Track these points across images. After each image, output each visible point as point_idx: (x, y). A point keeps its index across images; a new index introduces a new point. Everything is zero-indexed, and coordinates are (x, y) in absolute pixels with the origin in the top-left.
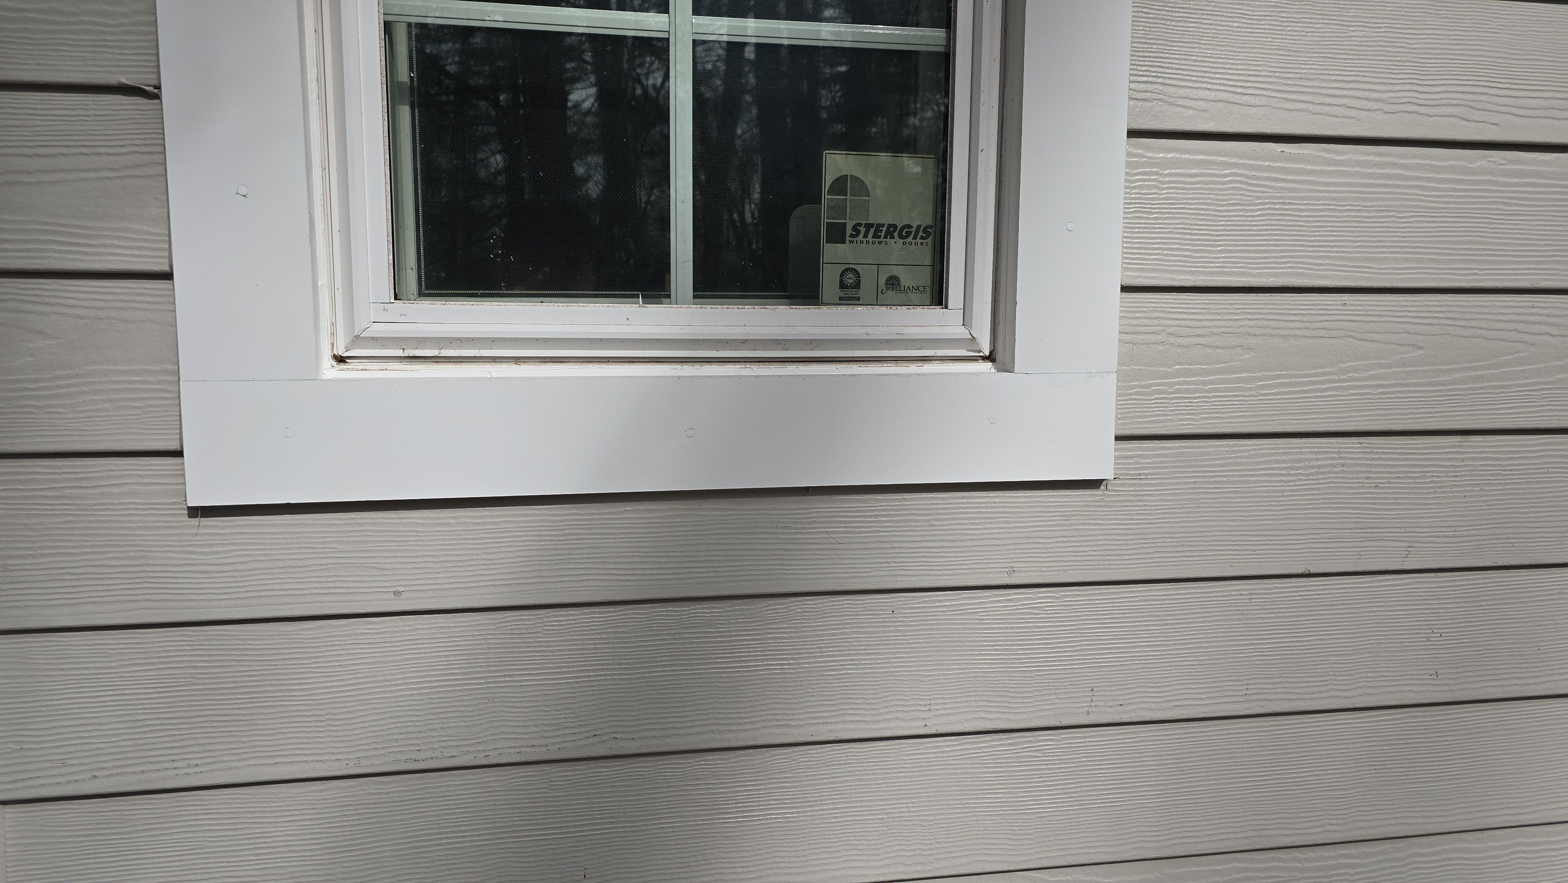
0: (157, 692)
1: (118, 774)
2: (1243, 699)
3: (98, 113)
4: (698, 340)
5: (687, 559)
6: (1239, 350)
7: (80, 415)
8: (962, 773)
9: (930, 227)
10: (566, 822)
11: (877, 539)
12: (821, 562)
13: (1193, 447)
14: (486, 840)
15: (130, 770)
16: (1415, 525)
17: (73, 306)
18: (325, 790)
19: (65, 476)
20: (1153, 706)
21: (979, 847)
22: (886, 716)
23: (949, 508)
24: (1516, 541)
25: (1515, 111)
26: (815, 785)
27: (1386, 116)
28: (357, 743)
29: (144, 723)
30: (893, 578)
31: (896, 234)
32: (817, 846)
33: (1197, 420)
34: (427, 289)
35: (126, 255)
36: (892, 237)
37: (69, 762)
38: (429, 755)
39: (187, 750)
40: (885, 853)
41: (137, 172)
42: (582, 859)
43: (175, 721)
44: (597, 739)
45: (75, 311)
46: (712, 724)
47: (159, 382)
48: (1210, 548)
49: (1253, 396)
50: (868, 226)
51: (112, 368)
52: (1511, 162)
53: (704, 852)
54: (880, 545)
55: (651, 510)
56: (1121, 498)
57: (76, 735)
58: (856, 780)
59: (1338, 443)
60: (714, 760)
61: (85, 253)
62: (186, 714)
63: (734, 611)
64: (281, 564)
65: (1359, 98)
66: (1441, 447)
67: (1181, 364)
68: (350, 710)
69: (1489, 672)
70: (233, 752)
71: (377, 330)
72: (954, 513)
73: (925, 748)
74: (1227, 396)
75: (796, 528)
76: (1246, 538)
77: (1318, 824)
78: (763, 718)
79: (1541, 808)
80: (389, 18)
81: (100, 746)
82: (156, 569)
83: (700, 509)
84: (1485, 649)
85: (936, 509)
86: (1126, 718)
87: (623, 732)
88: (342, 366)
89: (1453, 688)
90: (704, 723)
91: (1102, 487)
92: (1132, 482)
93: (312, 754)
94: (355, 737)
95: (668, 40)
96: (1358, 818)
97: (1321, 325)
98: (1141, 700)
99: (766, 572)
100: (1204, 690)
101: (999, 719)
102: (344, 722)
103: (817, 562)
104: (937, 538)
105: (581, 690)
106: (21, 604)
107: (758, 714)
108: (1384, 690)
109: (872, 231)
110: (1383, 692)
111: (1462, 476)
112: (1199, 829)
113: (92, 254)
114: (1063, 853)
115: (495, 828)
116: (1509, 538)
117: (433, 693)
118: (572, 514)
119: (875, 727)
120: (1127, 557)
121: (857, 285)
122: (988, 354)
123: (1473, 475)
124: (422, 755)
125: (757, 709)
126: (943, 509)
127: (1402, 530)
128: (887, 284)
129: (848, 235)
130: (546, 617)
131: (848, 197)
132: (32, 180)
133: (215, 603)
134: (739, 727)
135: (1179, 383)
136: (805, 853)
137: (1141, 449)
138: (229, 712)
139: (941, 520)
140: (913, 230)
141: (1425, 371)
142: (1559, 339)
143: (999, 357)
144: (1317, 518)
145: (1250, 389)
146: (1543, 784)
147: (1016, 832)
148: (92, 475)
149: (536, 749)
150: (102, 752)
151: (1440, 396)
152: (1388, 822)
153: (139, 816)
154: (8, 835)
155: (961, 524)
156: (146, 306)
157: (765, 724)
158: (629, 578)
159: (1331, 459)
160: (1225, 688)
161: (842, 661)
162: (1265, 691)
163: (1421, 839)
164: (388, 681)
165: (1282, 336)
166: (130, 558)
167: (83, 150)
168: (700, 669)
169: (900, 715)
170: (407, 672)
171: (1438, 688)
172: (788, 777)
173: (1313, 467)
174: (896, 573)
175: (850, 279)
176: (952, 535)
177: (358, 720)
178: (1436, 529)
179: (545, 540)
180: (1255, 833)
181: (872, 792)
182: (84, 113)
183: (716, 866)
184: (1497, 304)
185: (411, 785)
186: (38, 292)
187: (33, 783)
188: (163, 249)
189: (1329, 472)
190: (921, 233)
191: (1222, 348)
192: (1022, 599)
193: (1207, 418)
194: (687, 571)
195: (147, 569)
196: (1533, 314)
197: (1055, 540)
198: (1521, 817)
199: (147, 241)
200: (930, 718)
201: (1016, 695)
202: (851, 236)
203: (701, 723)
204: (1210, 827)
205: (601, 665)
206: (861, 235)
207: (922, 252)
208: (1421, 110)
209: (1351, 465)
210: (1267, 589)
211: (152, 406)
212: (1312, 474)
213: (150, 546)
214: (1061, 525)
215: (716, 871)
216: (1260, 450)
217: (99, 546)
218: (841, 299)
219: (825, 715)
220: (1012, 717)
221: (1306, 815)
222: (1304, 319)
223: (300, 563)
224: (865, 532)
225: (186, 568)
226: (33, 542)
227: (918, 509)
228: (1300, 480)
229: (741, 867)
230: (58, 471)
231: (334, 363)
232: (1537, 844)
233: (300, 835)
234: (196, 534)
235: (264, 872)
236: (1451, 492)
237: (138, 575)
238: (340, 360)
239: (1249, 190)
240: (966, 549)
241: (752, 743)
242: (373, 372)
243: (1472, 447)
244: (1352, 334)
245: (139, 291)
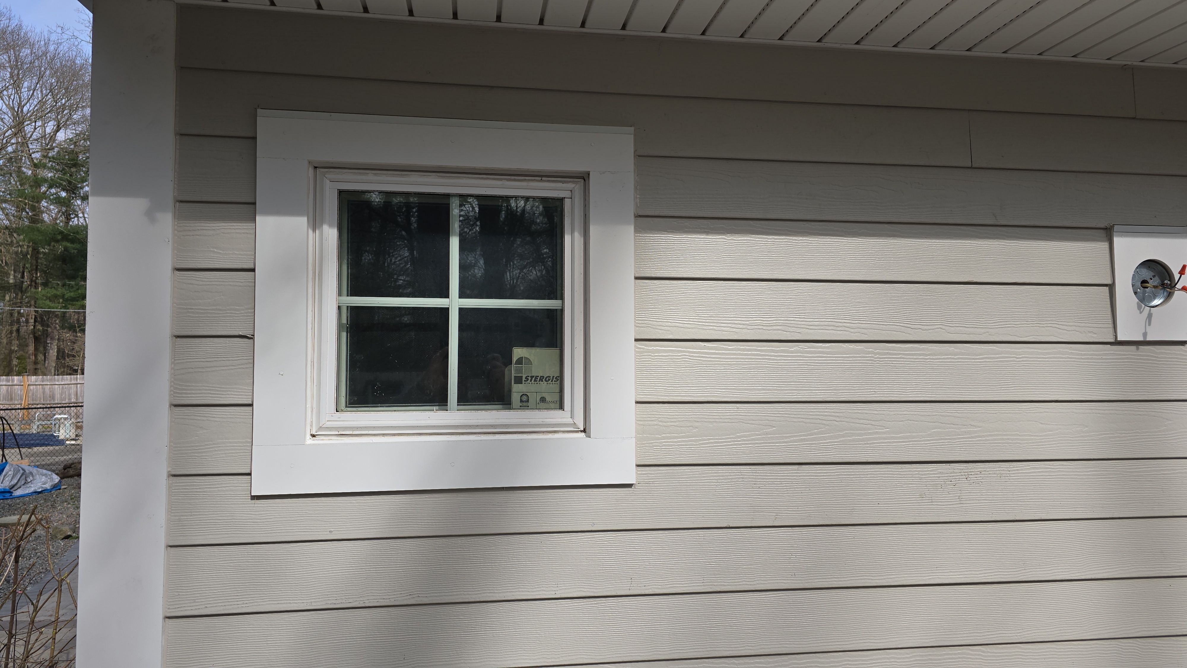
0: (233, 572)
1: (215, 606)
2: (702, 584)
3: (230, 345)
4: (458, 426)
5: (451, 518)
6: (691, 428)
7: (214, 459)
8: (573, 617)
9: (559, 377)
10: (397, 634)
11: (534, 510)
12: (509, 520)
13: (673, 470)
14: (362, 641)
15: (220, 604)
16: (779, 505)
17: (214, 417)
18: (296, 616)
19: (205, 483)
20: (660, 587)
21: (581, 651)
22: (538, 589)
23: (565, 496)
24: (828, 513)
25: (808, 327)
26: (507, 620)
27: (748, 331)
28: (311, 595)
29: (227, 585)
30: (540, 527)
31: (544, 380)
32: (507, 648)
33: (673, 458)
34: (349, 405)
35: (236, 398)
36: (542, 381)
37: (197, 601)
38: (340, 601)
39: (243, 597)
40: (538, 653)
41: (243, 366)
42: (403, 651)
43: (239, 585)
44: (411, 596)
45: (215, 419)
46: (461, 591)
47: (244, 446)
48: (683, 515)
49: (698, 447)
50: (532, 377)
51: (227, 441)
52: (809, 347)
53: (457, 649)
54: (534, 513)
55: (436, 497)
56: (641, 492)
57: (200, 589)
58: (525, 619)
59: (740, 468)
60: (462, 607)
61: (221, 397)
62: (243, 582)
63: (471, 541)
64: (286, 519)
65: (736, 324)
66: (789, 471)
67: (665, 434)
68: (309, 581)
69: (821, 575)
70: (261, 598)
71: (329, 424)
72: (567, 499)
73: (556, 605)
74: (686, 448)
75: (498, 505)
76: (699, 510)
77: (742, 645)
78: (483, 589)
79: (854, 642)
80: (340, 305)
81: (209, 594)
82: (237, 521)
83: (457, 497)
84: (818, 564)
85: (560, 497)
86: (647, 592)
87: (422, 594)
88: (314, 438)
89: (803, 582)
90: (457, 590)
91: (633, 487)
92: (646, 485)
93: (292, 600)
94: (311, 593)
95: (448, 308)
96: (762, 643)
97: (727, 417)
98: (654, 584)
99: (485, 524)
100: (683, 580)
101: (589, 591)
102: (307, 586)
103: (507, 520)
104: (560, 509)
105: (405, 575)
106: (184, 534)
107: (481, 587)
108: (769, 582)
109: (534, 379)
110: (769, 583)
111: (799, 483)
112: (684, 646)
113: (223, 398)
114: (620, 655)
115: (367, 635)
116: (824, 512)
117: (343, 575)
118: (403, 499)
119: (533, 594)
120: (645, 518)
121: (528, 401)
122: (582, 429)
123: (805, 483)
124: (337, 602)
125: (480, 585)
126: (563, 496)
127: (773, 508)
128: (540, 400)
129: (523, 380)
130: (391, 543)
131: (523, 365)
132: (204, 371)
133: (259, 535)
134: (473, 593)
135: (664, 442)
136: (502, 651)
137: (650, 471)
138: (260, 581)
139: (562, 501)
140: (551, 378)
141: (777, 437)
142: (840, 422)
143: (587, 431)
144: (732, 502)
145: (697, 445)
146: (854, 631)
147: (599, 645)
148: (215, 483)
149: (385, 600)
150: (210, 597)
151: (784, 448)
152: (777, 646)
153: (222, 625)
154: (170, 632)
155: (571, 503)
156: (242, 417)
157: (484, 591)
158: (426, 526)
159: (737, 475)
160: (693, 579)
161: (519, 564)
162: (713, 581)
163: (796, 656)
164: (325, 569)
165: (710, 422)
166: (227, 516)
167: (223, 359)
168: (456, 567)
169: (544, 589)
170: (333, 566)
171: (796, 582)
172: (495, 616)
173: (729, 479)
174: (542, 525)
175: (524, 398)
176: (567, 508)
177: (312, 586)
178: (789, 507)
179: (392, 510)
180: (712, 649)
181: (532, 624)
182: (225, 345)
183: (462, 656)
184: (809, 407)
185: (332, 615)
186: (202, 412)
187: (182, 609)
188: (250, 395)
189: (737, 481)
190: (554, 379)
191: (683, 427)
192: (599, 537)
193: (677, 457)
194: (451, 523)
195: (234, 521)
196: (826, 412)
197: (612, 510)
198: (844, 646)
199: (244, 392)
200: (557, 590)
201: (596, 581)
202: (525, 381)
203: (456, 590)
204: (690, 645)
205: (413, 564)
206: (529, 380)
207: (555, 387)
208: (764, 328)
209: (746, 478)
210: (712, 534)
211: (241, 455)
212: (729, 482)
213: (235, 511)
214: (615, 504)
215: (462, 658)
216: (704, 471)
217: (216, 511)
218: (520, 407)
219: (510, 588)
220: (595, 590)
221: (736, 641)
222: (720, 414)
223: (293, 519)
224: (529, 507)
225: (248, 521)
226: (191, 509)
227: (552, 497)
228: (723, 485)
229: (473, 657)
230: (203, 481)
231: (311, 438)
232: (856, 661)
233: (286, 635)
234: (254, 507)
235: (270, 651)
236: (795, 491)
237: (230, 523)
238: (313, 436)
239: (691, 362)
240: (573, 514)
241: (478, 600)
242: (326, 441)
243: (803, 470)
244: (742, 421)
245: (240, 411)
